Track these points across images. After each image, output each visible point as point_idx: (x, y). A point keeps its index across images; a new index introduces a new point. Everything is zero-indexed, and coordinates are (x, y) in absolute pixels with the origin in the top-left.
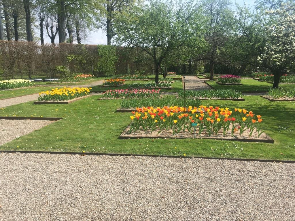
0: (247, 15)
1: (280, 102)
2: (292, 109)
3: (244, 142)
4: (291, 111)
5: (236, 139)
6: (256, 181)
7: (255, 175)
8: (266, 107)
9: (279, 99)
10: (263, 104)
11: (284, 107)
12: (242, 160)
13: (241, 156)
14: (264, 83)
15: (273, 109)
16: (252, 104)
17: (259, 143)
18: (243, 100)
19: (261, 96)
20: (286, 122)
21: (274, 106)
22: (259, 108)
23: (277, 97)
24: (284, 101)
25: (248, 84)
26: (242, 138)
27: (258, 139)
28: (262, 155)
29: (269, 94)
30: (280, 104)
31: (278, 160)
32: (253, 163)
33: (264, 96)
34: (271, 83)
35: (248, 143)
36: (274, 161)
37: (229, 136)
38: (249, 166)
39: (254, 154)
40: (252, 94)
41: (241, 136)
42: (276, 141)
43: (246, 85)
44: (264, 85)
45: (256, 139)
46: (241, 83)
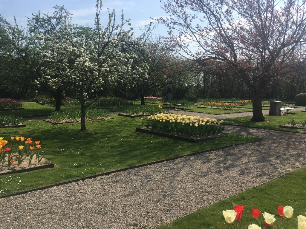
0: (20, 36)
1: (62, 125)
2: (73, 130)
3: (23, 173)
4: (71, 132)
5: (14, 172)
6: (35, 212)
7: (35, 206)
8: (48, 131)
9: (61, 122)
10: (46, 128)
11: (66, 129)
12: (20, 194)
13: (18, 190)
14: (47, 107)
15: (56, 132)
16: (34, 129)
17: (39, 170)
18: (25, 126)
19: (44, 120)
20: (66, 144)
21: (56, 129)
22: (42, 132)
23: (59, 120)
24: (66, 123)
25: (31, 108)
26: (20, 169)
27: (38, 166)
28: (42, 182)
29: (51, 117)
30: (62, 127)
31: (58, 183)
32: (32, 193)
33: (46, 120)
34: (53, 106)
35: (27, 173)
36: (54, 185)
37: (5, 169)
38: (29, 198)
39: (34, 184)
40: (35, 119)
41: (20, 166)
42: (57, 165)
43: (28, 109)
44: (47, 109)
45: (35, 166)
46: (22, 108)
